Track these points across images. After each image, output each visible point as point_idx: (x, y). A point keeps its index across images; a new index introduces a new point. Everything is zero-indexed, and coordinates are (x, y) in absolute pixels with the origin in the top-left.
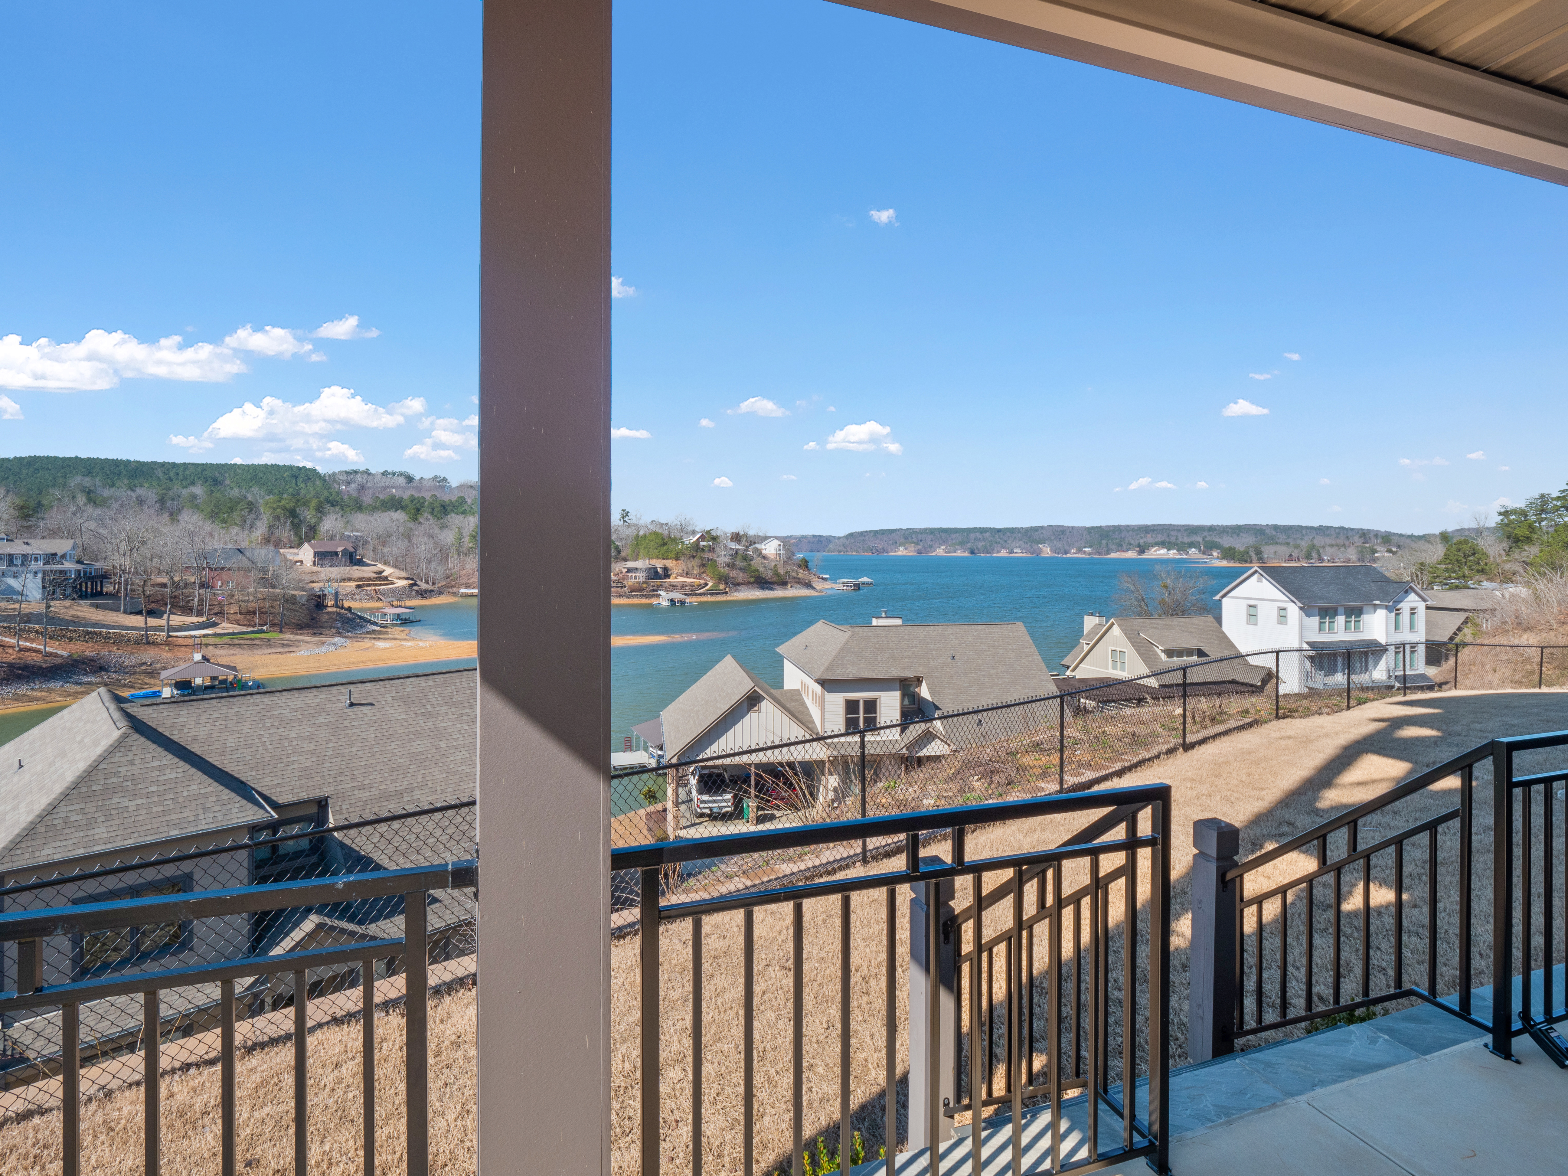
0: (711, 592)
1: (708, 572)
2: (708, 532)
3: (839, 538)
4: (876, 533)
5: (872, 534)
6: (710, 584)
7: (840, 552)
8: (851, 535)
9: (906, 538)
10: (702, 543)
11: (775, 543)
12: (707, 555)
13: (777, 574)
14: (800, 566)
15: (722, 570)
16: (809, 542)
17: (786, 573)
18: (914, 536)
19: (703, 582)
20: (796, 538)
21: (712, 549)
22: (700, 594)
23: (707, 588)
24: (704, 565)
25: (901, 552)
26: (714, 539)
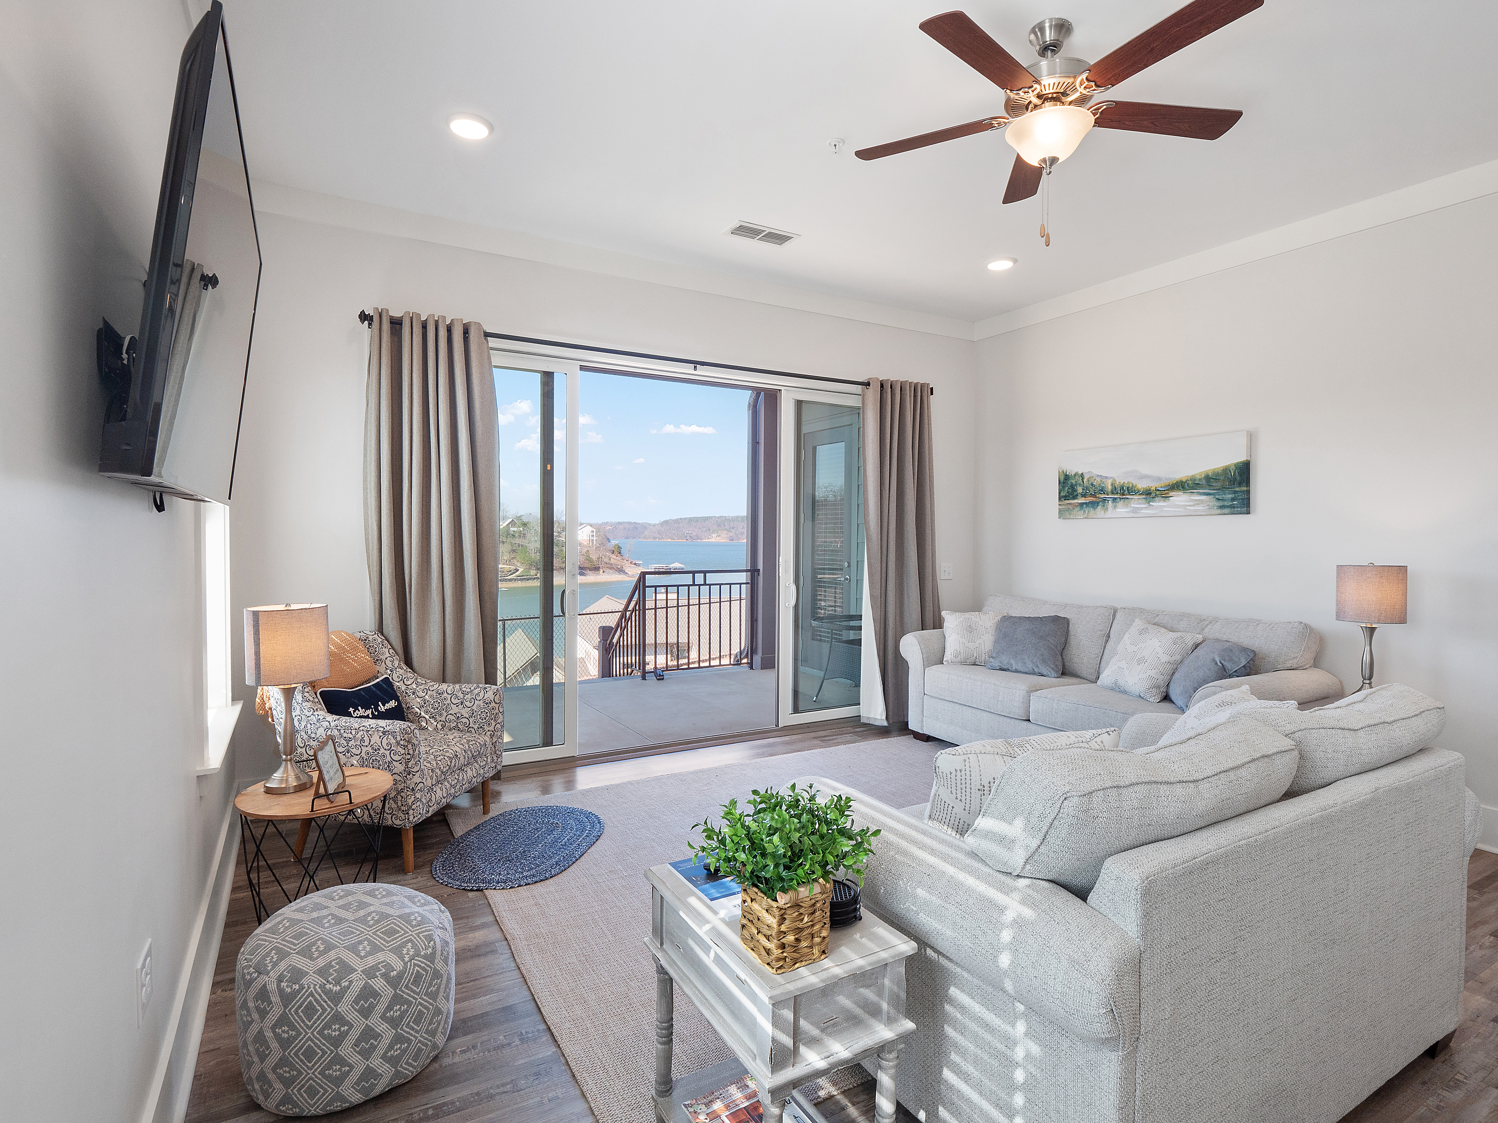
0: (521, 578)
1: (518, 558)
2: (519, 518)
3: (654, 525)
4: (691, 520)
5: (686, 521)
6: (521, 570)
7: (655, 538)
8: (666, 522)
9: (719, 526)
10: (512, 529)
11: (589, 529)
12: (517, 541)
13: (589, 559)
14: (613, 552)
15: (533, 555)
16: (625, 529)
17: (599, 558)
18: (726, 523)
19: (513, 567)
20: (611, 524)
21: (523, 535)
22: (510, 580)
23: (517, 573)
24: (514, 551)
25: (714, 539)
26: (525, 525)
